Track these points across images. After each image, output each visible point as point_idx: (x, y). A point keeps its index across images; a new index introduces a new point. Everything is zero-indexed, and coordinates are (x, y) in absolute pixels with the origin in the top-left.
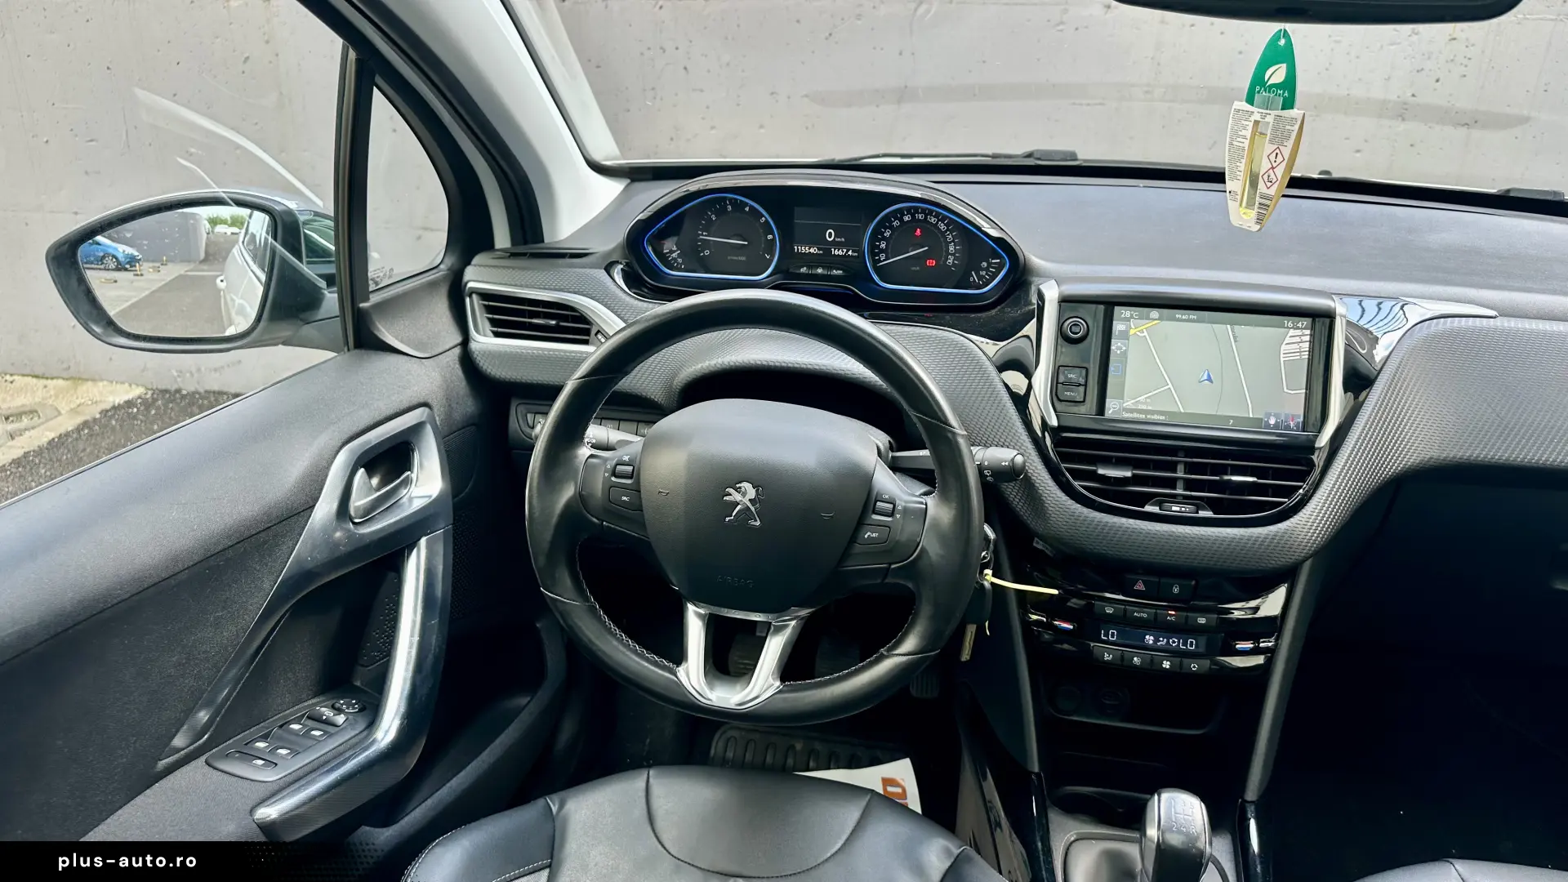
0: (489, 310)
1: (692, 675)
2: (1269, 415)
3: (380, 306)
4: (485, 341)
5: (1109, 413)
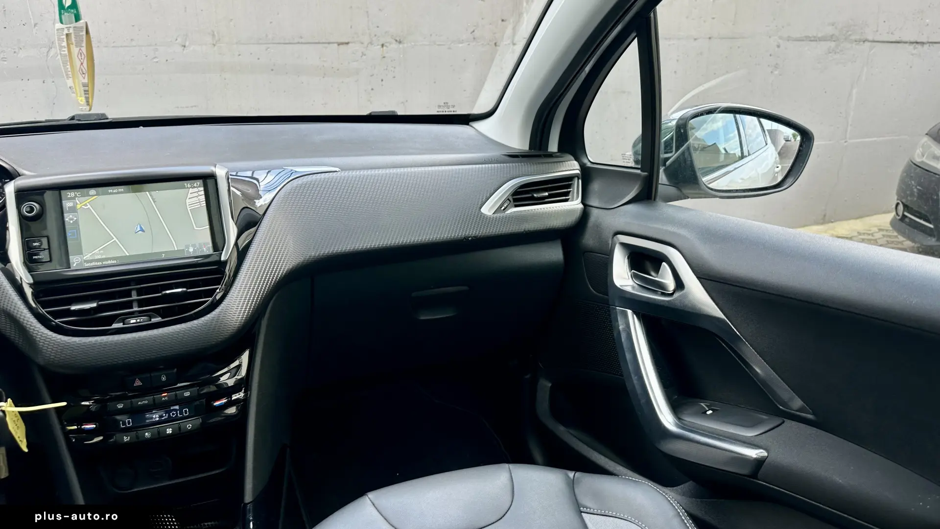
5: (74, 265)
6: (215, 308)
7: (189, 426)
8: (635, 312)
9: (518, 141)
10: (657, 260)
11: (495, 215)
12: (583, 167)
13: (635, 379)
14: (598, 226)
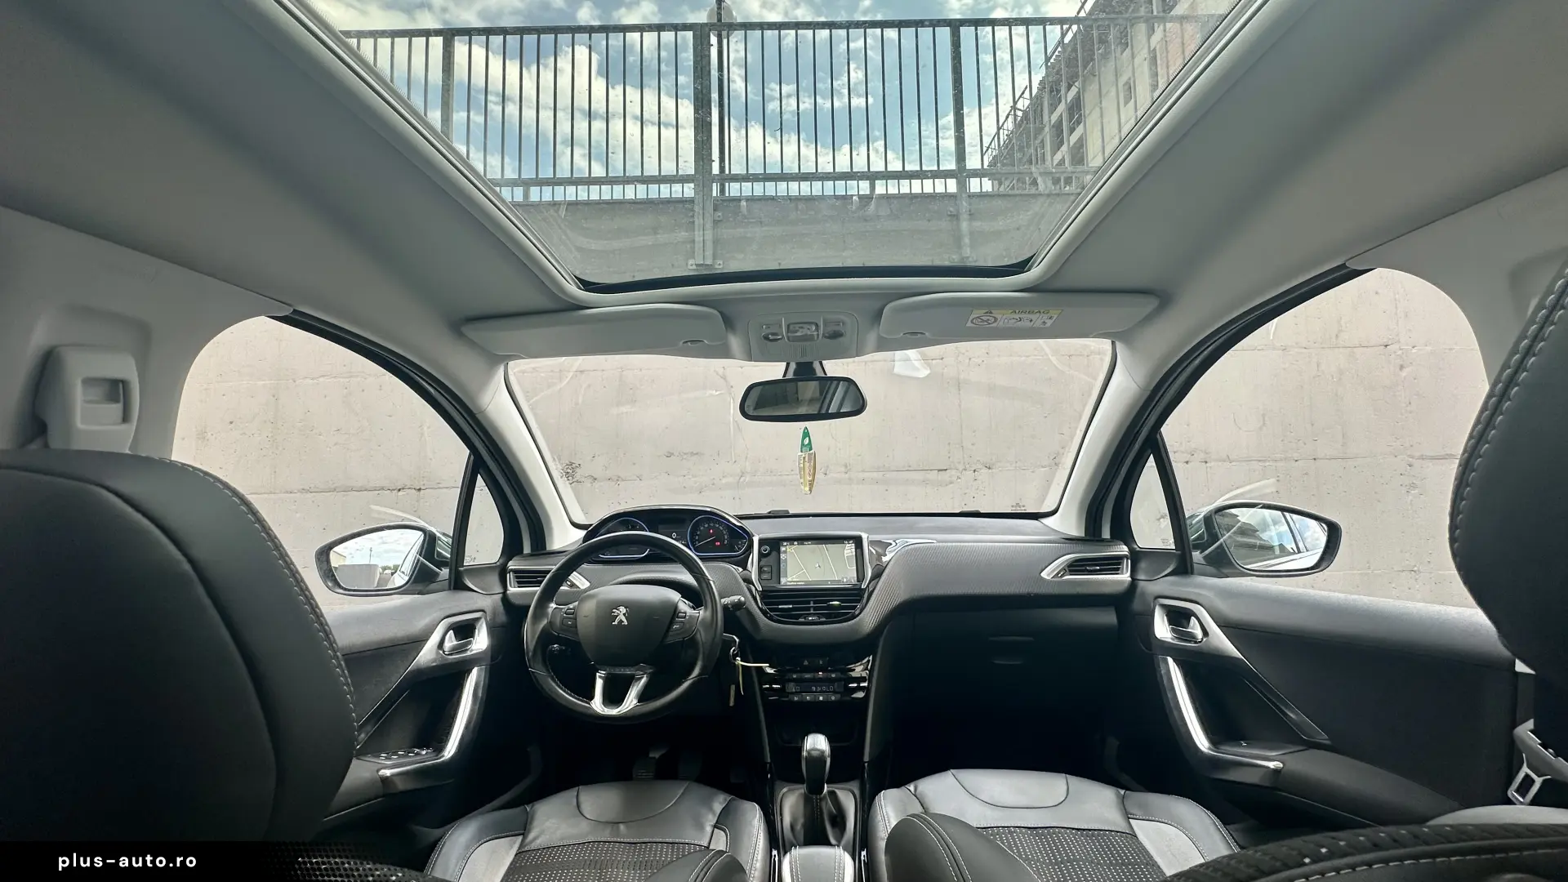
0: (517, 577)
1: (597, 705)
2: (843, 578)
3: (466, 570)
4: (513, 589)
5: (782, 583)
6: (855, 618)
7: (833, 698)
8: (1174, 660)
9: (1075, 529)
10: (1186, 615)
11: (1055, 579)
12: (1132, 550)
13: (1176, 713)
14: (1143, 594)
